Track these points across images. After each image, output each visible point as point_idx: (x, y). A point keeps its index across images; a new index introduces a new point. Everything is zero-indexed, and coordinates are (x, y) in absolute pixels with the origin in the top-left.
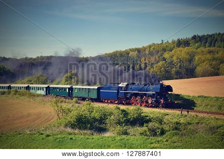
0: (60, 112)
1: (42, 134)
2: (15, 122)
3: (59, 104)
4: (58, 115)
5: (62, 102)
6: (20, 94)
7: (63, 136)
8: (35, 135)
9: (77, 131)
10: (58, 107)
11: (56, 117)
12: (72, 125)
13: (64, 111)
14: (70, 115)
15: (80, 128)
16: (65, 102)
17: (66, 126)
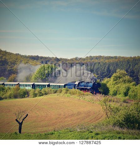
0: (108, 111)
1: (91, 132)
2: (66, 119)
3: (108, 103)
4: (107, 114)
5: (110, 101)
6: (70, 93)
7: (111, 135)
8: (85, 133)
9: (125, 130)
10: (106, 106)
11: (105, 116)
12: (120, 124)
13: (112, 110)
14: (119, 114)
15: (128, 128)
16: (113, 101)
17: (114, 125)
